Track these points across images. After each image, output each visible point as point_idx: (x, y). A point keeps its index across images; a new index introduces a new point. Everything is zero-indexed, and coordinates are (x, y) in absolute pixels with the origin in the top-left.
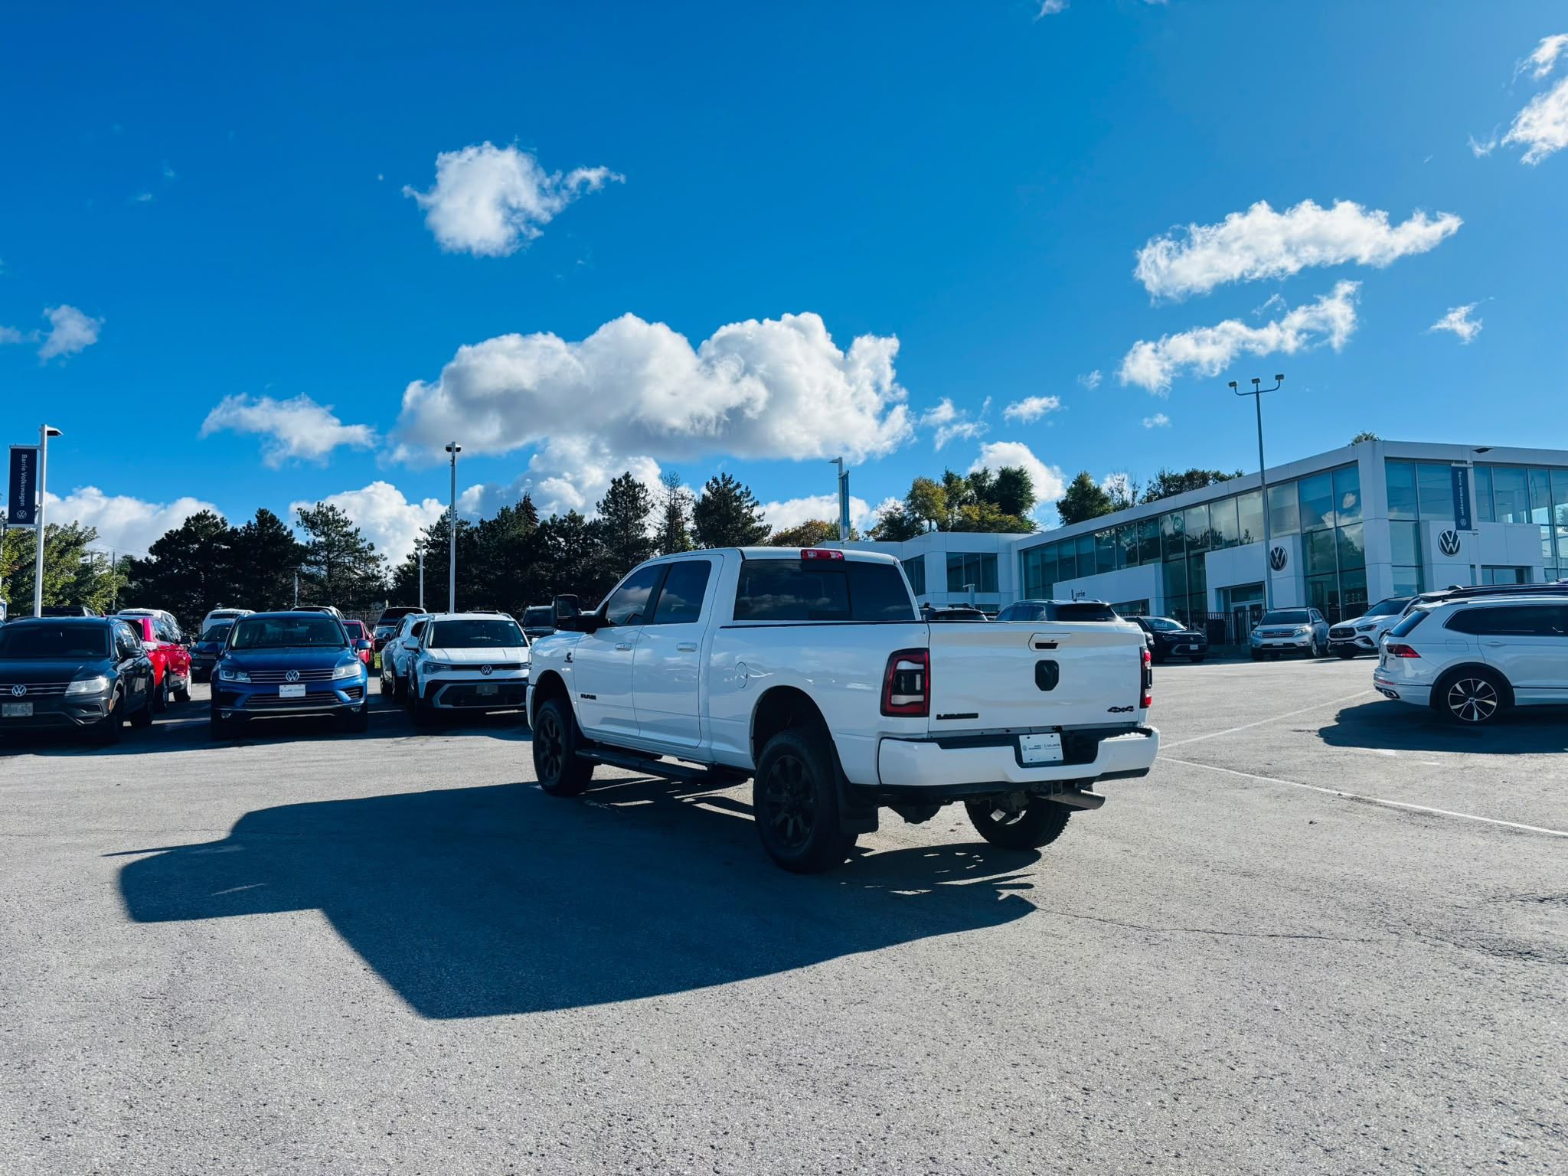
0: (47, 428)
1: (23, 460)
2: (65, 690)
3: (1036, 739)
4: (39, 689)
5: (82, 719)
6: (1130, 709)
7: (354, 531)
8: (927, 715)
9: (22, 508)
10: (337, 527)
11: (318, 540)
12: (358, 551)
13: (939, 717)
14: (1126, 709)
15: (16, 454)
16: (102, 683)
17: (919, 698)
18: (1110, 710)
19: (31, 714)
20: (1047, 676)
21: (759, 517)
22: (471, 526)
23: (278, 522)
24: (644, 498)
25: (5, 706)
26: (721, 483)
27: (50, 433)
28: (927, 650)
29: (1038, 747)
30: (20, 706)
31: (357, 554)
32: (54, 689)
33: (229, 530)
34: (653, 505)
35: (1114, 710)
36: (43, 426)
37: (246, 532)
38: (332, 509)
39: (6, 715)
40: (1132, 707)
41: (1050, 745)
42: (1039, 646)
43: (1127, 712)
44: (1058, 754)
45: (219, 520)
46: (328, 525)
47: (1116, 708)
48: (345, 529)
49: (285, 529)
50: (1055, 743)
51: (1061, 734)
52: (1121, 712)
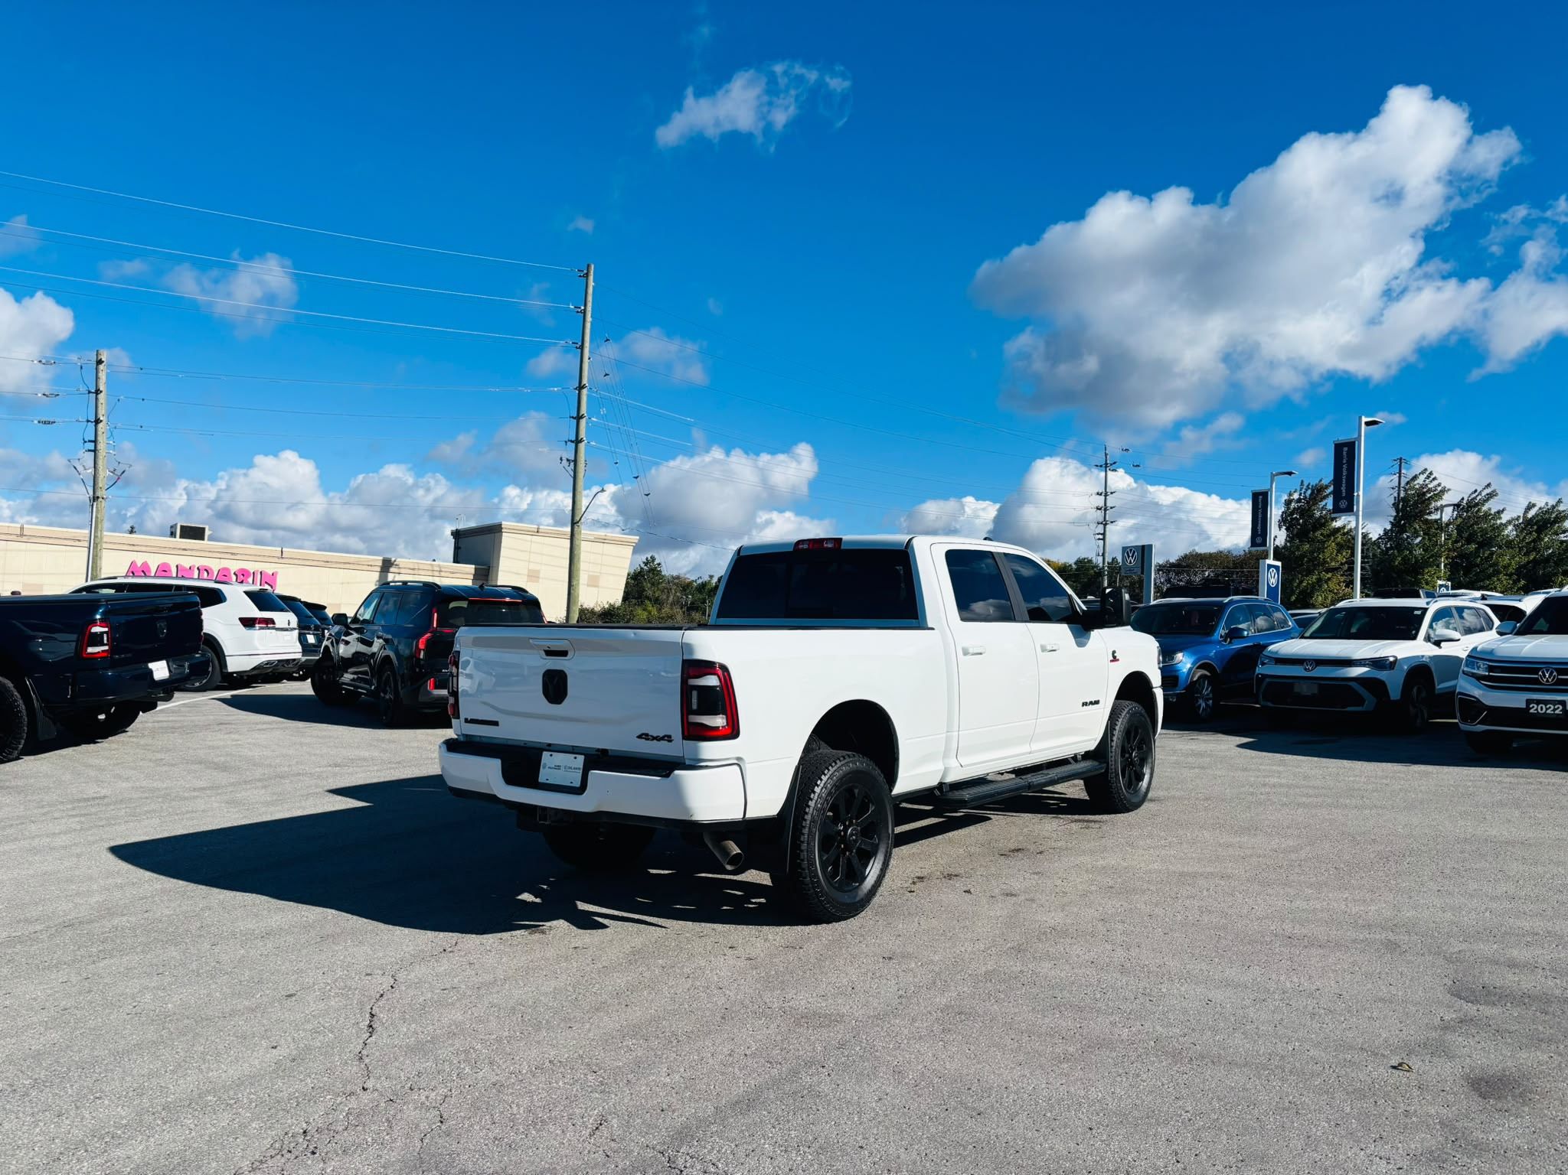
1: (1344, 453)
3: (559, 758)
6: (668, 738)
9: (1344, 498)
13: (466, 721)
14: (663, 739)
15: (1339, 447)
18: (640, 737)
20: (555, 687)
27: (1368, 424)
29: (558, 767)
35: (644, 736)
40: (669, 737)
41: (570, 768)
42: (550, 653)
43: (663, 742)
44: (577, 779)
47: (647, 735)
50: (576, 766)
51: (583, 757)
52: (655, 741)
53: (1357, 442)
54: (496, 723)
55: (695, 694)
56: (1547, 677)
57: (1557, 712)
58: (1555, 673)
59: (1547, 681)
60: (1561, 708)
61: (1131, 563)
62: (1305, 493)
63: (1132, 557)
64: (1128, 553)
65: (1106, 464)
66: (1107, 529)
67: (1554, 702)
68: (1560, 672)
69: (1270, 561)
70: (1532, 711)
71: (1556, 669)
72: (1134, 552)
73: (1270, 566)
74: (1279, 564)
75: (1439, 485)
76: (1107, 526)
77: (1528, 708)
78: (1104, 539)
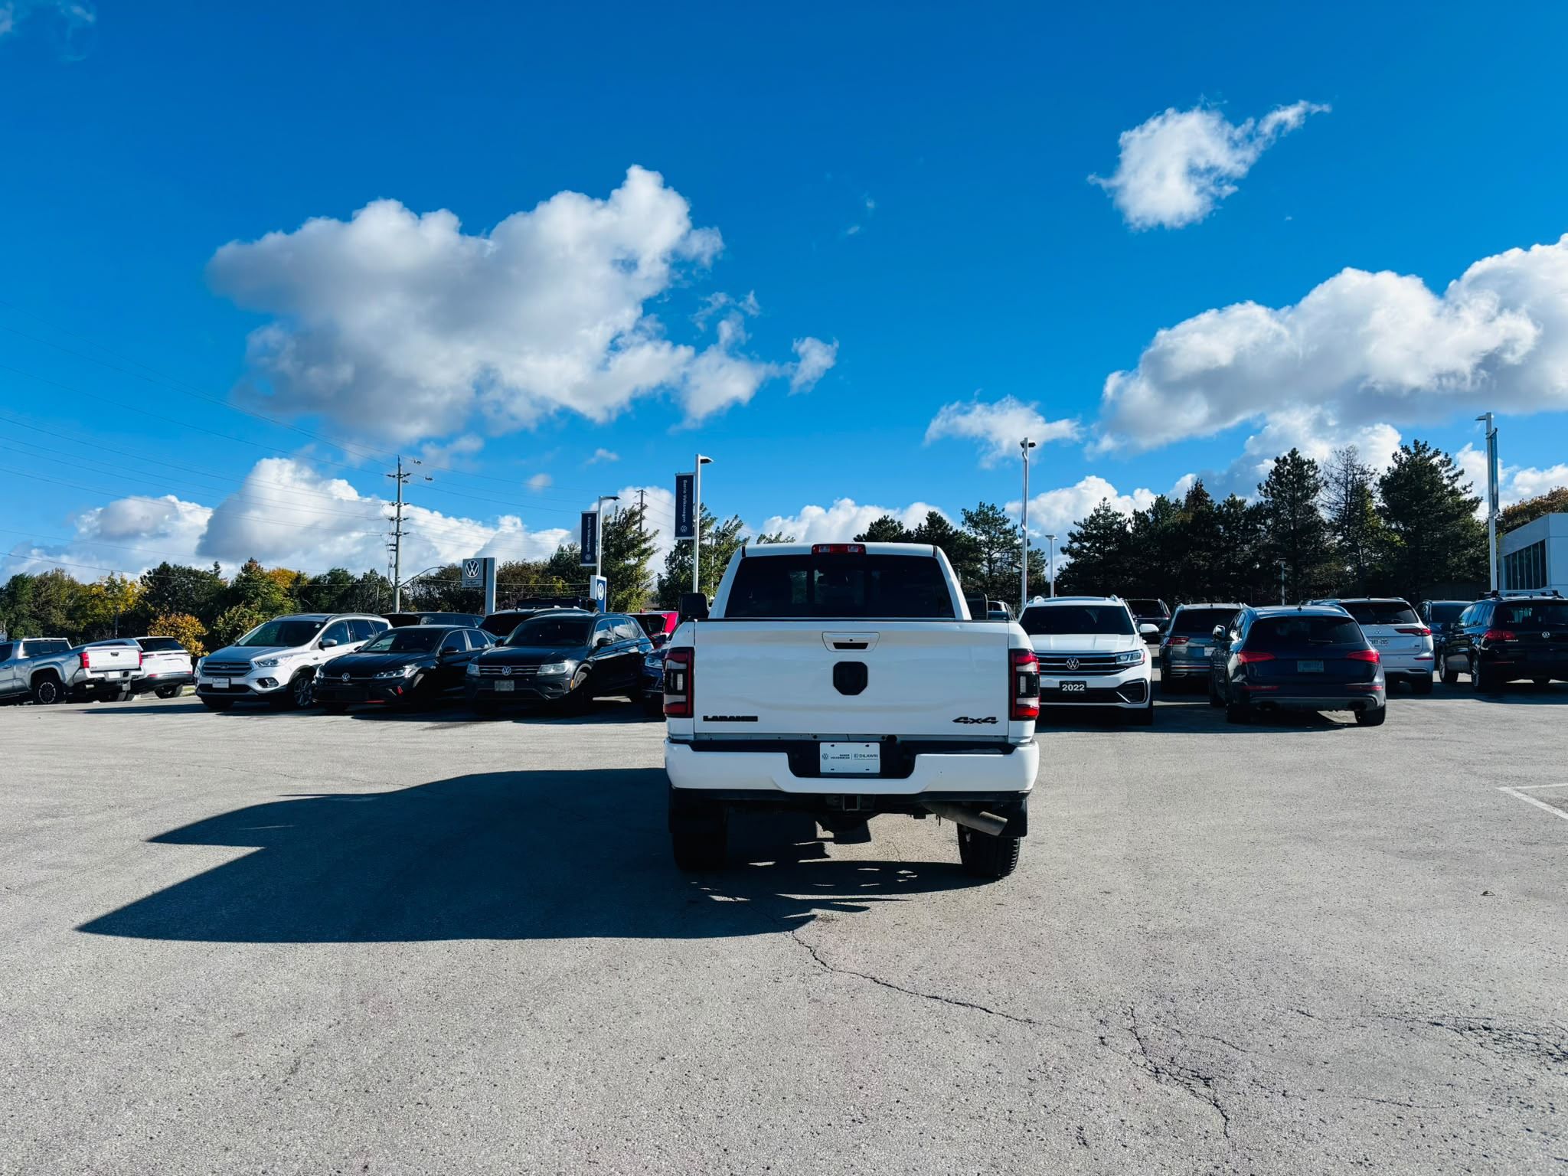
0: (701, 457)
1: (685, 485)
2: (536, 671)
3: (842, 748)
4: (520, 670)
5: (549, 694)
6: (992, 720)
7: (1011, 528)
8: (691, 715)
9: (684, 524)
10: (996, 525)
11: (979, 538)
12: (1015, 547)
13: (706, 719)
14: (985, 721)
16: (569, 666)
17: (682, 698)
18: (957, 721)
19: (513, 690)
20: (850, 678)
21: (1464, 489)
22: (1125, 517)
23: (945, 523)
24: (1313, 476)
25: (496, 682)
26: (1413, 451)
27: (703, 461)
28: (692, 649)
29: (842, 757)
30: (506, 683)
31: (1016, 550)
32: (529, 669)
33: (904, 532)
34: (1326, 483)
35: (960, 720)
36: (697, 456)
37: (917, 534)
38: (993, 508)
39: (497, 690)
40: (994, 718)
41: (864, 756)
42: (838, 646)
43: (984, 724)
44: (875, 766)
45: (896, 524)
46: (987, 523)
47: (966, 718)
48: (1004, 527)
49: (951, 529)
50: (869, 754)
51: (878, 744)
52: (976, 724)
53: (694, 477)
54: (754, 719)
55: (1023, 680)
56: (1072, 665)
57: (1081, 689)
58: (1078, 662)
59: (1073, 667)
60: (1084, 686)
61: (472, 575)
62: (620, 517)
63: (474, 569)
64: (469, 565)
65: (399, 474)
66: (400, 541)
67: (1078, 683)
68: (1081, 660)
69: (599, 577)
70: (1064, 690)
71: (1078, 659)
72: (476, 564)
73: (599, 581)
74: (605, 579)
75: (709, 514)
76: (400, 537)
77: (1061, 688)
78: (397, 550)
